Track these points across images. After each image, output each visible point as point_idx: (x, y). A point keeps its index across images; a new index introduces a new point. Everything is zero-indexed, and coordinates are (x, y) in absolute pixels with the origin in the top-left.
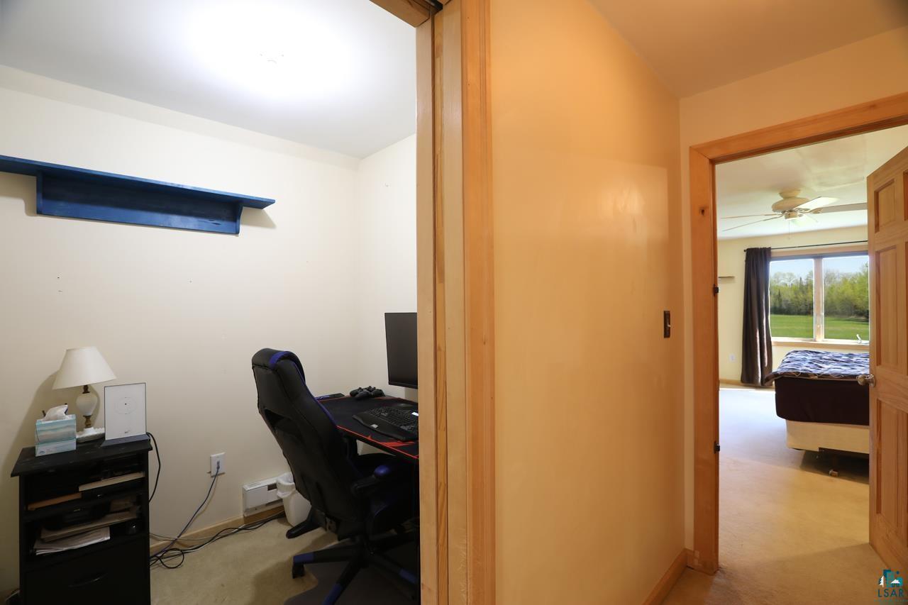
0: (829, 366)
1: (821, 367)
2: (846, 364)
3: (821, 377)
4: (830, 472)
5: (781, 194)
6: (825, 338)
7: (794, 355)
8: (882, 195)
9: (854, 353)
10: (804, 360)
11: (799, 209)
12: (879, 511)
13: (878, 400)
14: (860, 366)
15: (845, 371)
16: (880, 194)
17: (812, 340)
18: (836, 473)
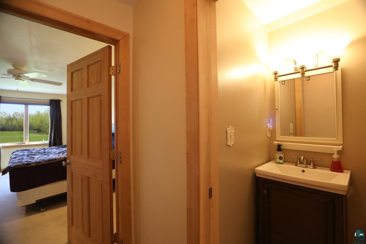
0: (37, 156)
1: (34, 158)
2: (44, 154)
3: (37, 163)
4: (41, 210)
5: (13, 65)
6: (29, 142)
7: (17, 153)
8: (75, 75)
9: (45, 148)
10: (24, 155)
11: (24, 76)
12: (72, 225)
13: (71, 172)
14: (51, 154)
15: (46, 157)
16: (74, 74)
17: (22, 144)
18: (44, 209)
